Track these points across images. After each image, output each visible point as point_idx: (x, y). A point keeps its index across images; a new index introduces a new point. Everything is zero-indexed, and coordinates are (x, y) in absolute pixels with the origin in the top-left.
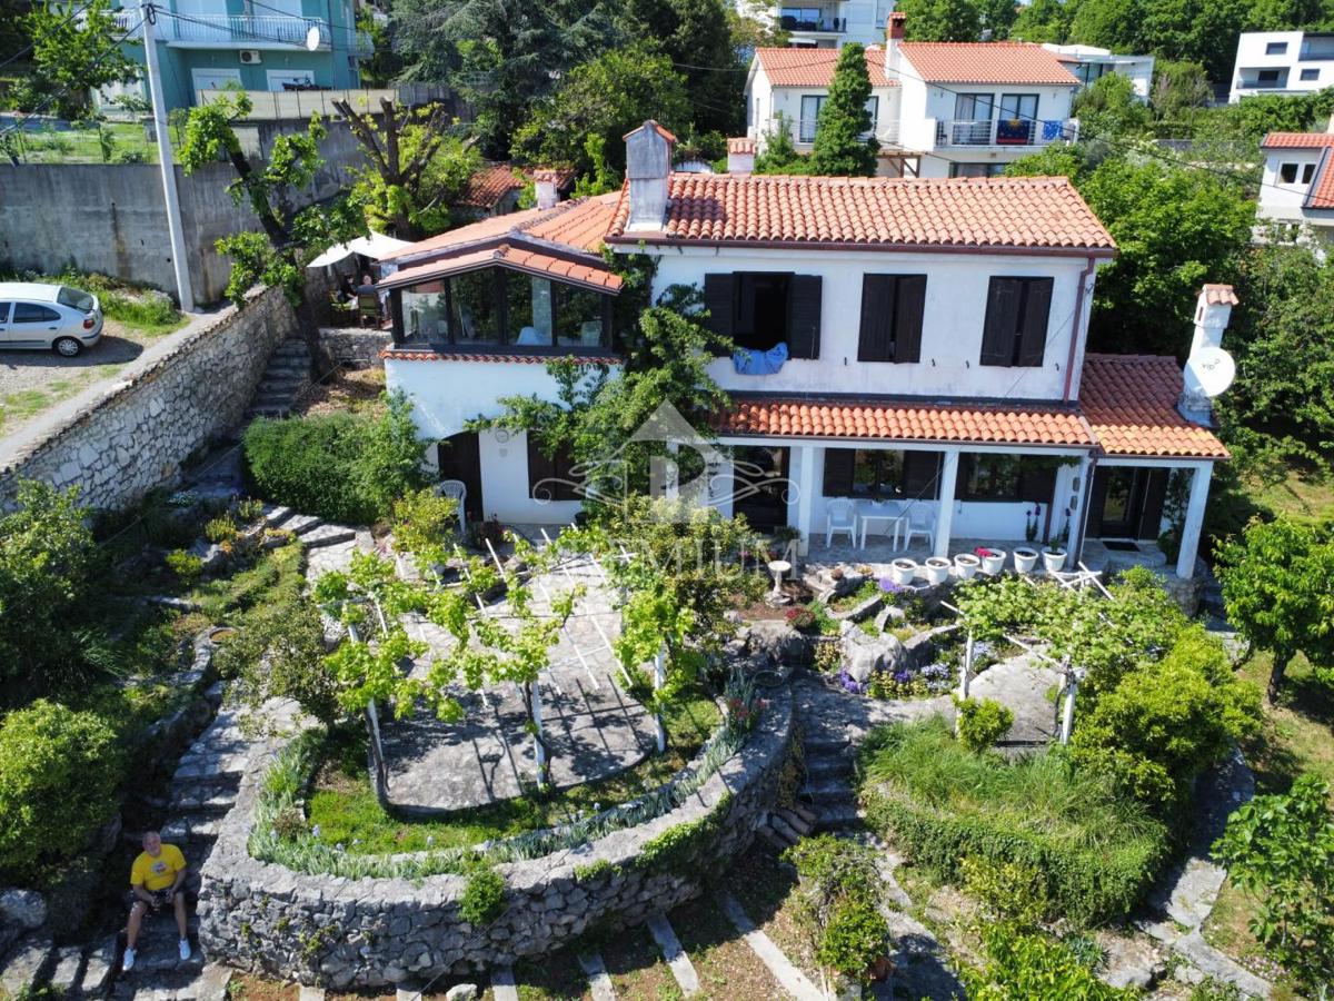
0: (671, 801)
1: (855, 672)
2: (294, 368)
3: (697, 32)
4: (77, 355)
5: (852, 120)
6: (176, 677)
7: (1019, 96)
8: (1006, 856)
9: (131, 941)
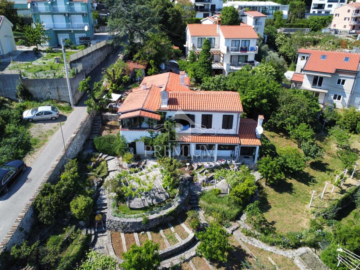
0: (170, 206)
1: (199, 182)
2: (98, 123)
3: (174, 19)
4: (55, 120)
5: (207, 56)
6: (93, 188)
7: (245, 41)
8: (218, 212)
9: (96, 227)
